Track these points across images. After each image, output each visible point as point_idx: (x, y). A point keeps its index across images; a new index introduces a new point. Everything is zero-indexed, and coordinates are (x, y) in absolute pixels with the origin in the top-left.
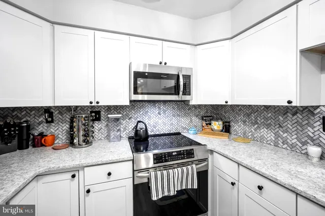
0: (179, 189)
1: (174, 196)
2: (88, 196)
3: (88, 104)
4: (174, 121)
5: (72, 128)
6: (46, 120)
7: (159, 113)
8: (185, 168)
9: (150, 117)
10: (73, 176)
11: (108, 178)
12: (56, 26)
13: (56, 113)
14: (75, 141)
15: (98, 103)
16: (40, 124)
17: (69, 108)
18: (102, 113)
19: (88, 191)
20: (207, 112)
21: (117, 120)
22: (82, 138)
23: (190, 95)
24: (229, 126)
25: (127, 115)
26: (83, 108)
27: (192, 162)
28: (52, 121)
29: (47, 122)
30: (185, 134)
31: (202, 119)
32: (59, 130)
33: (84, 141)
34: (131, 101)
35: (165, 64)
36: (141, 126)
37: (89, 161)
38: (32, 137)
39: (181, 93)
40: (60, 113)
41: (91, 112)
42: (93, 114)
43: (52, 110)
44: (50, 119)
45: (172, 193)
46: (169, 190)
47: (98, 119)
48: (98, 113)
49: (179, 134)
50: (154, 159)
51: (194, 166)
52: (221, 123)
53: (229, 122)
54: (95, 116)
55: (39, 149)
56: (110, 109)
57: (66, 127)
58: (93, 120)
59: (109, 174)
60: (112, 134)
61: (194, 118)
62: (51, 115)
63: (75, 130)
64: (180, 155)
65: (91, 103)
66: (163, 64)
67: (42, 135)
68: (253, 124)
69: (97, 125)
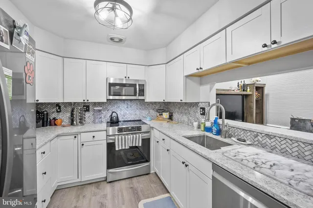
0: (131, 146)
1: (128, 149)
2: (82, 147)
3: (83, 101)
4: (138, 112)
5: (72, 115)
6: (57, 110)
7: (127, 107)
8: (135, 136)
9: (121, 110)
10: (75, 137)
11: (93, 139)
12: (65, 59)
13: (62, 107)
14: (74, 122)
15: (88, 100)
16: (53, 112)
17: (70, 104)
18: (91, 107)
19: (83, 145)
20: (160, 107)
21: (100, 111)
22: (78, 121)
23: (144, 96)
24: (172, 115)
25: (106, 108)
26: (78, 104)
27: (140, 133)
28: (60, 112)
29: (57, 112)
30: (144, 121)
31: (157, 111)
32: (64, 117)
33: (80, 122)
34: (107, 100)
35: (129, 78)
36: (114, 114)
37: (83, 130)
38: (49, 120)
39: (138, 95)
40: (65, 107)
41: (84, 106)
42: (85, 108)
43: (60, 105)
44: (59, 110)
45: (127, 148)
46: (125, 146)
47: (88, 110)
48: (88, 107)
49: (140, 120)
50: (118, 130)
51: (140, 135)
52: (168, 113)
53: (172, 113)
54: (86, 109)
55: (53, 127)
56: (95, 104)
57: (69, 115)
58: (85, 111)
59: (94, 137)
60: (97, 120)
61: (151, 111)
62: (60, 107)
63: (74, 116)
64: (133, 129)
65: (84, 100)
66: (127, 78)
67: (55, 119)
68: (181, 113)
69: (87, 114)
